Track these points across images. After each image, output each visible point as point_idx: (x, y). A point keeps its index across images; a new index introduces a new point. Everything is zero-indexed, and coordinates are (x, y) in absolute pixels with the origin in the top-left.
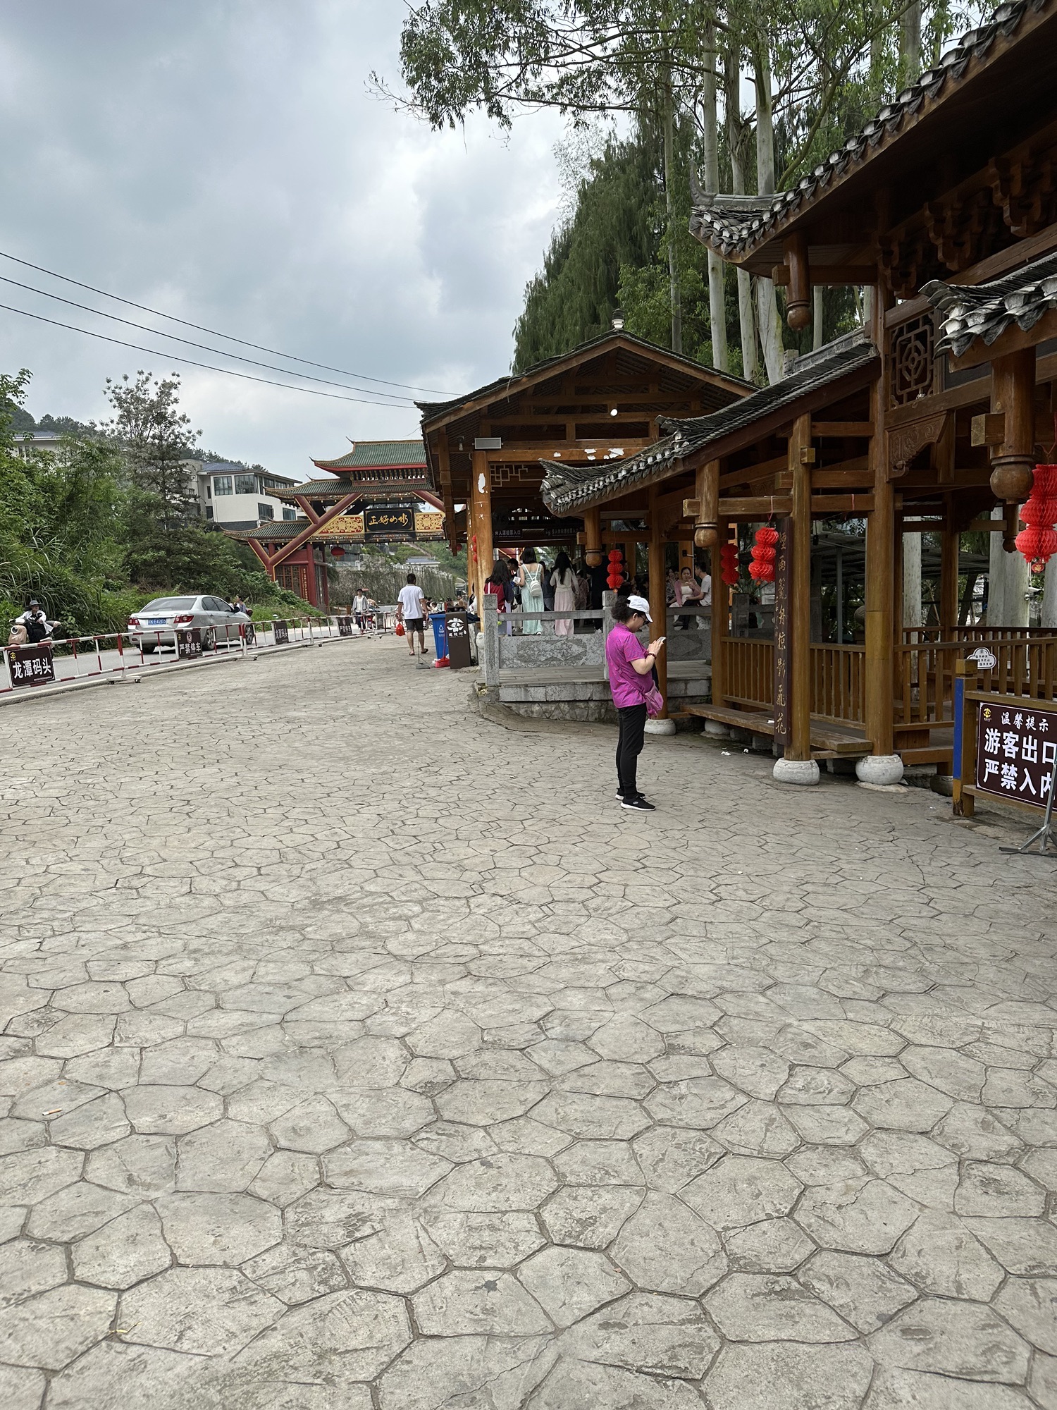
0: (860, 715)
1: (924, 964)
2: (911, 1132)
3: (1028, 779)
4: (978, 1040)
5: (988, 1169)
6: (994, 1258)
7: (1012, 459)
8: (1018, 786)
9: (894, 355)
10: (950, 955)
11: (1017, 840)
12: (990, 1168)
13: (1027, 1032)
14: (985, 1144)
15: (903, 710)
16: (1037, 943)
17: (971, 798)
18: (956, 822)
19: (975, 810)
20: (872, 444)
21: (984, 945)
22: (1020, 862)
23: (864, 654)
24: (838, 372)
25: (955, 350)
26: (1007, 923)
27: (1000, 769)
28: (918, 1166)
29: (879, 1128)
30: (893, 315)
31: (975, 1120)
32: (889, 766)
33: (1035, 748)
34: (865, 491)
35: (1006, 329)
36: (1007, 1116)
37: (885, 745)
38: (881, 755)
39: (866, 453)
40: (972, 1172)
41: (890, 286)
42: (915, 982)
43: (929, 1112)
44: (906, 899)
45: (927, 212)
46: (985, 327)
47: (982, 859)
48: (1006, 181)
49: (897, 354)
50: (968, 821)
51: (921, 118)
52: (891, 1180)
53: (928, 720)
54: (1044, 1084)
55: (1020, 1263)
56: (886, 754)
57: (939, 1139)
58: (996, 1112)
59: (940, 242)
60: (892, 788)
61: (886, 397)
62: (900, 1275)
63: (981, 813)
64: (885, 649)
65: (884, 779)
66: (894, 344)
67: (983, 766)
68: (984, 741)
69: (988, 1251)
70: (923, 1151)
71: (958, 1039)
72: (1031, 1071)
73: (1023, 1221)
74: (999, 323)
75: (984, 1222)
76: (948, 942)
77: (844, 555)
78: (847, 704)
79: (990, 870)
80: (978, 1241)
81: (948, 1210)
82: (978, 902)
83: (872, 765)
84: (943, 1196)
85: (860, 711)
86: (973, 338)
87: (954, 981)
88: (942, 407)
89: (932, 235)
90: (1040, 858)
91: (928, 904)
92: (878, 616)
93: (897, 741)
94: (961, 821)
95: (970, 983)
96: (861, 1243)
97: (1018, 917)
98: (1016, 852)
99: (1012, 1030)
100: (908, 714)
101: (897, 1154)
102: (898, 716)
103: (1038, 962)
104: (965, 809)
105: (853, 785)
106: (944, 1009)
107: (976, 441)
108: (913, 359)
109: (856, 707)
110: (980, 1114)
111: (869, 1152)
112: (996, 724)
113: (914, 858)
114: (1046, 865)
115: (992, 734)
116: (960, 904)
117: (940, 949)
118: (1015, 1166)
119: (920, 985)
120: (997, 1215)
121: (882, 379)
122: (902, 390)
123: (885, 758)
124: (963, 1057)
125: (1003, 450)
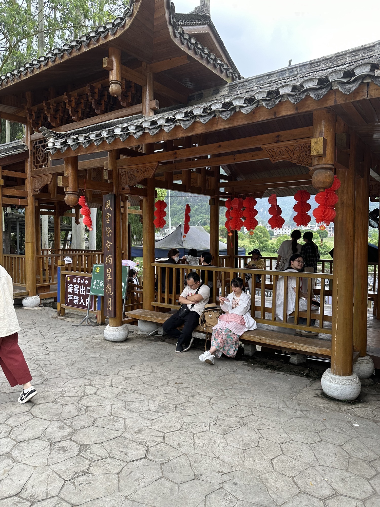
0: (24, 282)
1: (42, 372)
2: (33, 439)
3: (82, 300)
4: (60, 396)
5: (60, 444)
6: (60, 477)
7: (71, 192)
8: (79, 303)
9: (34, 151)
10: (52, 367)
11: (78, 322)
12: (62, 443)
13: (77, 389)
14: (60, 435)
15: (40, 279)
16: (83, 357)
17: (64, 309)
18: (59, 318)
19: (65, 313)
20: (26, 181)
21: (65, 361)
22: (79, 329)
23: (25, 258)
24: (12, 153)
25: (51, 152)
26: (73, 352)
27: (73, 298)
28: (34, 452)
29: (20, 442)
30: (33, 137)
31: (58, 427)
32: (34, 300)
33: (84, 289)
34: (24, 198)
35: (67, 148)
36: (68, 422)
37: (33, 292)
38: (32, 296)
39: (24, 184)
40: (55, 447)
41: (32, 126)
42: (38, 380)
43: (40, 429)
44: (38, 349)
45: (44, 104)
46: (61, 147)
47: (66, 330)
48: (70, 101)
49: (35, 151)
50: (62, 317)
51: (40, 71)
52: (24, 461)
53: (49, 282)
54: (82, 406)
55: (70, 475)
56: (34, 295)
57: (44, 439)
58: (65, 421)
59: (49, 115)
60: (36, 308)
61: (31, 165)
62: (24, 499)
63: (67, 314)
64: (33, 257)
65: (33, 305)
66: (34, 147)
67: (68, 297)
68: (68, 288)
69: (59, 475)
70: (37, 445)
71: (53, 398)
72: (78, 402)
73: (71, 459)
74: (65, 146)
75: (58, 464)
76: (52, 362)
77: (19, 221)
78: (19, 277)
79: (69, 333)
80: (55, 473)
81: (45, 465)
82: (64, 346)
83: (28, 300)
84: (44, 460)
85: (24, 280)
86: (57, 149)
87: (53, 376)
88: (51, 172)
89: (46, 112)
90: (85, 327)
91: (46, 350)
92: (30, 244)
93: (38, 290)
94: (60, 318)
95: (59, 376)
96: (8, 493)
97: (77, 349)
98: (78, 326)
99: (72, 389)
100: (42, 280)
101: (27, 450)
102: (38, 281)
103: (82, 363)
104: (62, 313)
105: (21, 308)
106: (49, 388)
107: (59, 184)
108: (41, 154)
109: (22, 278)
110: (59, 424)
111: (15, 453)
112: (71, 282)
113: (42, 333)
114: (88, 329)
115: (70, 286)
116: (57, 348)
117: (49, 366)
118: (70, 439)
119: (40, 381)
120: (63, 460)
121: (30, 158)
122: (37, 164)
123: (33, 297)
124: (55, 404)
125: (68, 189)
